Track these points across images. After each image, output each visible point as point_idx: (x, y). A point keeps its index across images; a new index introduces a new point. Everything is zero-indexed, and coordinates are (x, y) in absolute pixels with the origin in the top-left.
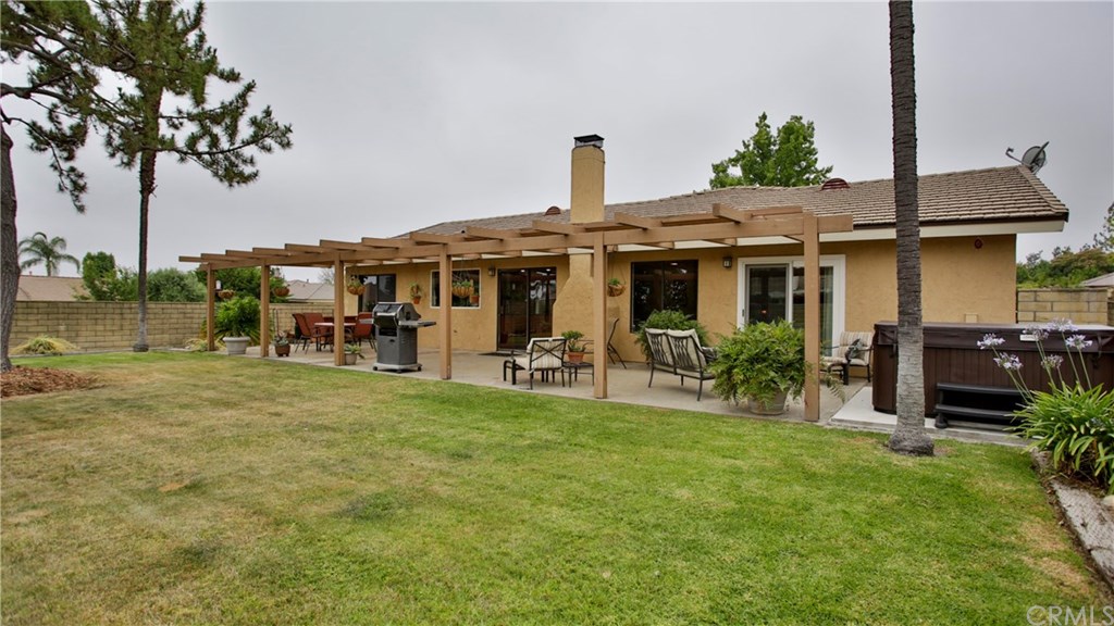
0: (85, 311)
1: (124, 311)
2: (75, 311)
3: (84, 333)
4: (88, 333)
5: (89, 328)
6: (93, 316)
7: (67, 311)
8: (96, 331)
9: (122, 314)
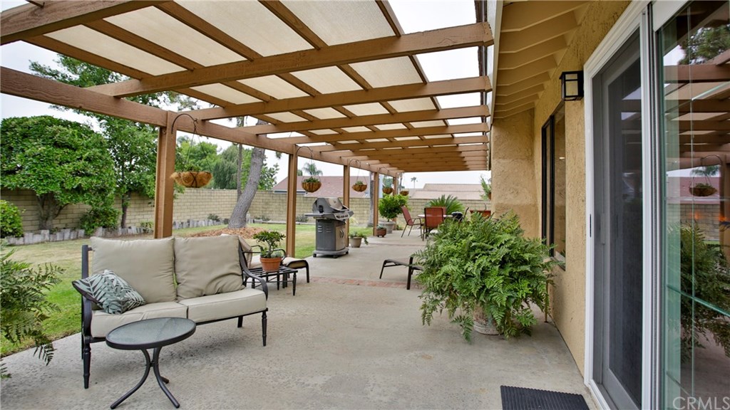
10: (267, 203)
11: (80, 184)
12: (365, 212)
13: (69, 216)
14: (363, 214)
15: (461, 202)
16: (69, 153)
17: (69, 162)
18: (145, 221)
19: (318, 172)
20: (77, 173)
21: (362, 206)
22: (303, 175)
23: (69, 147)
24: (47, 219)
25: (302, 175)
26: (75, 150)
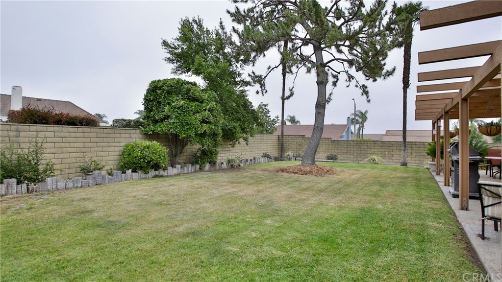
0: (395, 146)
1: (413, 146)
2: (392, 145)
3: (395, 156)
4: (397, 156)
5: (398, 153)
6: (399, 148)
7: (389, 145)
8: (400, 155)
9: (411, 147)
10: (300, 145)
11: (206, 130)
12: (387, 153)
13: (185, 154)
14: (385, 154)
16: (198, 106)
17: (199, 113)
18: (230, 158)
19: (298, 122)
20: (204, 121)
21: (383, 148)
22: (287, 124)
23: (197, 100)
24: (176, 156)
26: (202, 103)
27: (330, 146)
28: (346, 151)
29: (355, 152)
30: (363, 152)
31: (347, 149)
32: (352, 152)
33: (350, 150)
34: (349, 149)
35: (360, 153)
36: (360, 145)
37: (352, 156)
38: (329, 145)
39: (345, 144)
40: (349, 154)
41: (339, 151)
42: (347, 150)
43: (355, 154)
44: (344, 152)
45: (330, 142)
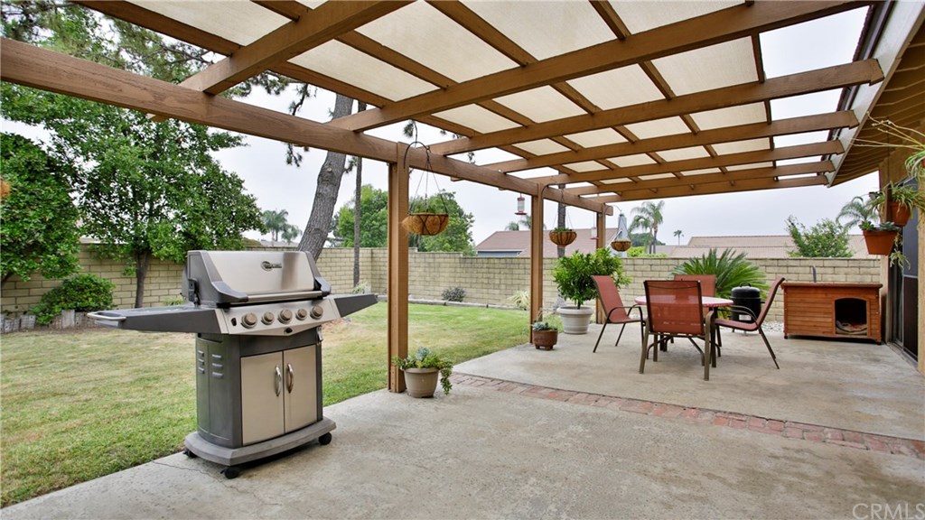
15: (754, 264)
25: (518, 229)
27: (459, 270)
28: (486, 281)
29: (503, 281)
30: (518, 282)
31: (489, 275)
32: (497, 282)
33: (494, 278)
34: (492, 276)
35: (512, 285)
36: (512, 266)
37: (497, 292)
38: (456, 267)
39: (485, 266)
40: (492, 286)
41: (474, 281)
42: (488, 278)
43: (503, 287)
44: (483, 283)
45: (457, 260)
